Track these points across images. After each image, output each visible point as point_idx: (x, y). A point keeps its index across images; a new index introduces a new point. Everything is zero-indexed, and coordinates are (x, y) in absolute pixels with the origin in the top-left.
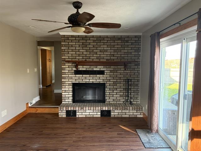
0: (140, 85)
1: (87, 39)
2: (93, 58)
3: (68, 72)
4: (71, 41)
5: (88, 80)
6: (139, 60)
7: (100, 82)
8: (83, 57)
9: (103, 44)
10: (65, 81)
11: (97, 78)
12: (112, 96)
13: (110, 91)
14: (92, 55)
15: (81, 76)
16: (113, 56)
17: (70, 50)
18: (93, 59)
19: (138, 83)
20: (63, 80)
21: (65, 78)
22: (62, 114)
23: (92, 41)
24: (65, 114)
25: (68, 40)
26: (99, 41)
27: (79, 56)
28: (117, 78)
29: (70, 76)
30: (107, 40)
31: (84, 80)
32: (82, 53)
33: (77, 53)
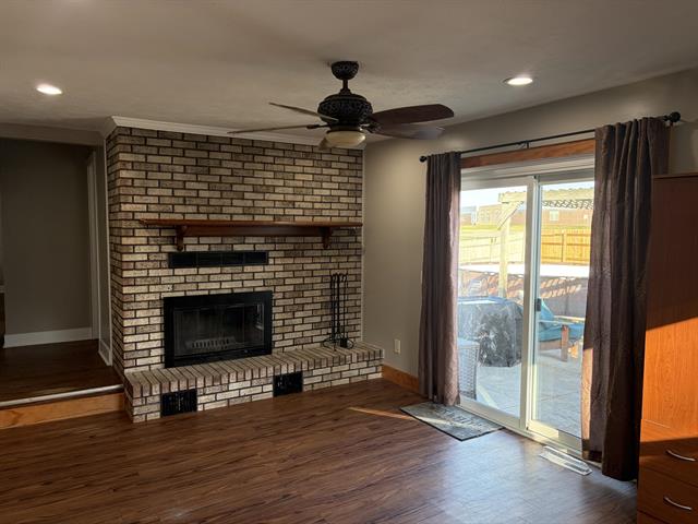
0: (362, 290)
1: (211, 147)
2: (232, 210)
3: (146, 258)
4: (154, 151)
5: (217, 286)
6: (358, 220)
7: (254, 287)
8: (198, 206)
9: (260, 166)
10: (135, 294)
11: (244, 277)
12: (290, 329)
13: (285, 316)
14: (228, 202)
15: (193, 271)
16: (291, 206)
17: (150, 183)
18: (232, 215)
19: (357, 284)
20: (126, 290)
21: (133, 282)
22: (144, 409)
23: (228, 156)
24: (157, 407)
25: (145, 145)
26: (251, 156)
27: (184, 204)
28: (304, 274)
29: (152, 273)
30: (275, 157)
31: (202, 286)
32: (194, 194)
33: (177, 193)
